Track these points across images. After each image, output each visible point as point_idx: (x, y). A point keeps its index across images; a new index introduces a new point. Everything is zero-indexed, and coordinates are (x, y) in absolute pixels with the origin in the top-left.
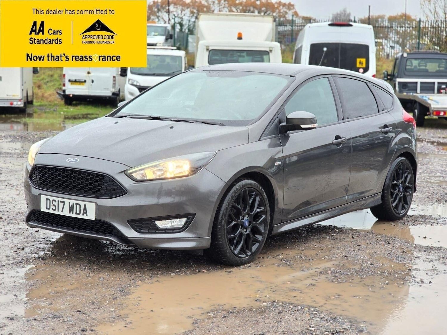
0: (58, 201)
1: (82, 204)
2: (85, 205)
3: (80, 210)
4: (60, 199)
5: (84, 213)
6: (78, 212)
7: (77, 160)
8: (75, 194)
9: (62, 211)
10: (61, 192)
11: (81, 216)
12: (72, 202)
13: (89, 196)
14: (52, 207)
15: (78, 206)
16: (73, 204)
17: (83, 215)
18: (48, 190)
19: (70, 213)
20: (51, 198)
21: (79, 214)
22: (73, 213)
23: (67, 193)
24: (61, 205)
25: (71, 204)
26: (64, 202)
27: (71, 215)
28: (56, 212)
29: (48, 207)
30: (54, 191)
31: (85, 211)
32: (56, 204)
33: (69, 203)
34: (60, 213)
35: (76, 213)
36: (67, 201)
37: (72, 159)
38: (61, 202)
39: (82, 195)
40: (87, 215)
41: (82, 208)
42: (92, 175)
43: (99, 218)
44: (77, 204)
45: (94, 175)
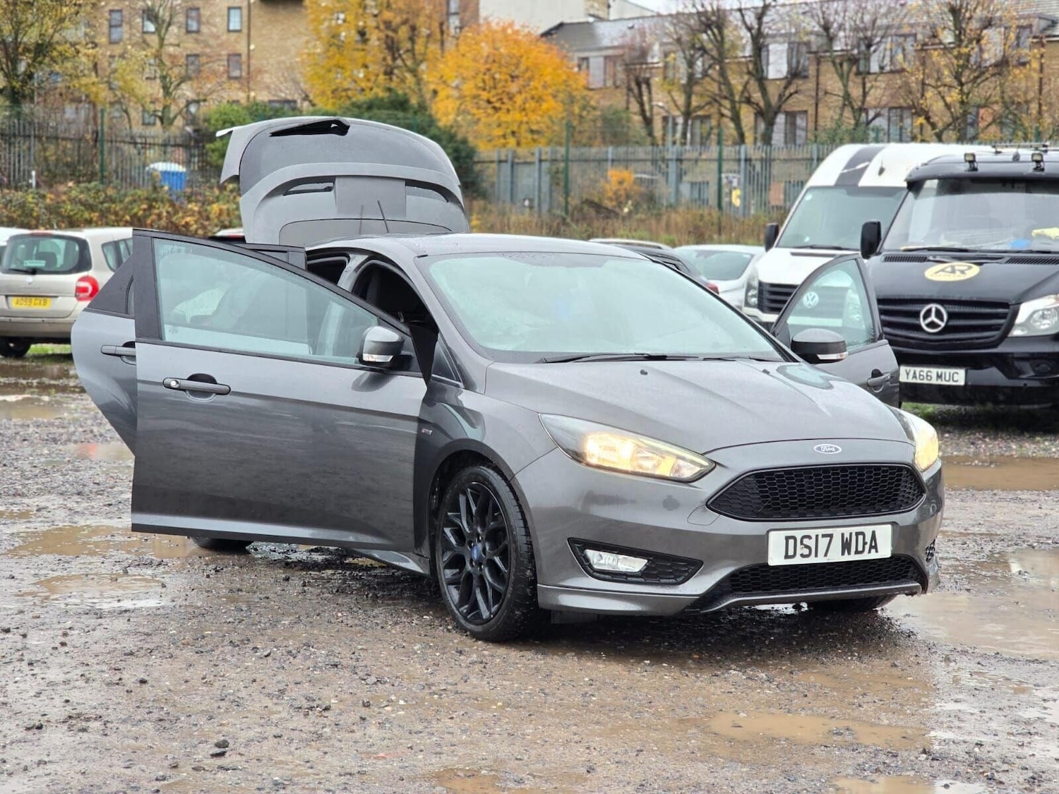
0: (817, 536)
1: (868, 530)
2: (874, 533)
3: (865, 543)
4: (821, 532)
5: (871, 547)
6: (860, 549)
7: (837, 449)
8: (848, 514)
9: (826, 555)
10: (818, 516)
11: (865, 556)
12: (847, 531)
13: (878, 512)
14: (799, 552)
15: (861, 537)
16: (851, 534)
17: (870, 552)
18: (785, 517)
19: (843, 554)
20: (799, 534)
21: (862, 552)
22: (849, 553)
23: (834, 516)
24: (823, 543)
25: (847, 536)
26: (831, 536)
27: (847, 558)
28: (812, 560)
29: (791, 553)
30: (802, 517)
31: (873, 544)
32: (811, 543)
33: (843, 535)
34: (821, 559)
35: (857, 552)
36: (837, 533)
37: (825, 446)
38: (824, 536)
39: (864, 514)
40: (877, 551)
41: (868, 539)
42: (884, 471)
43: (902, 552)
44: (857, 534)
45: (887, 471)
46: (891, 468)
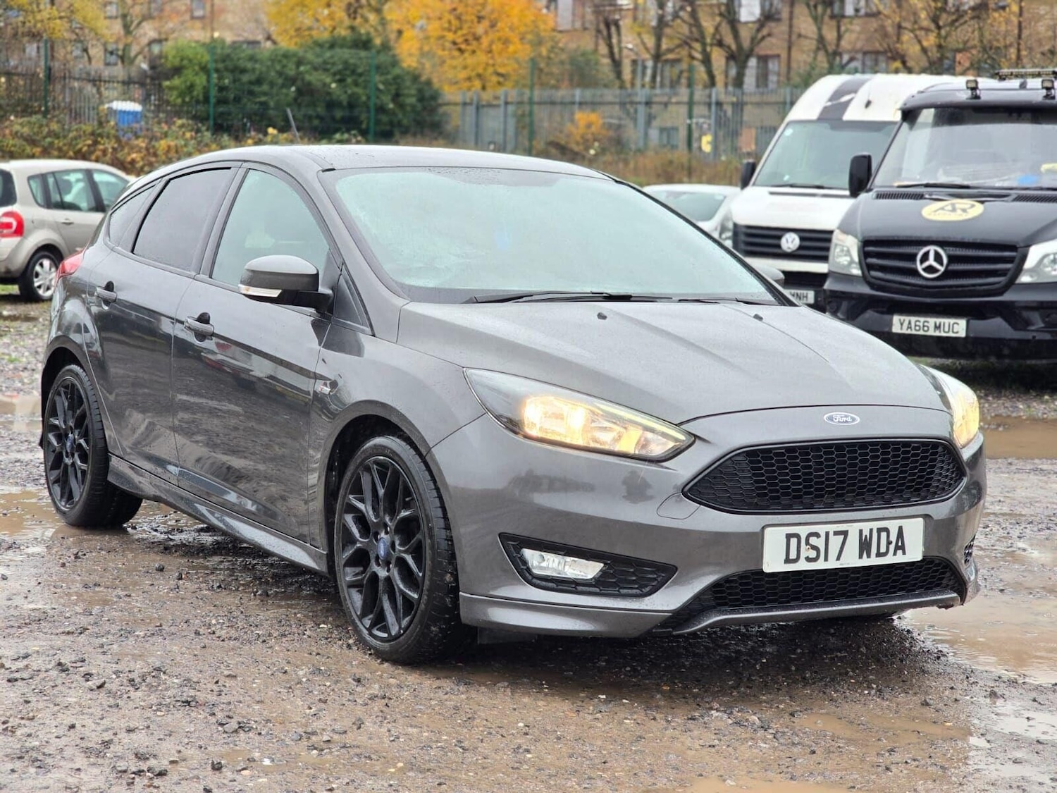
0: (827, 534)
1: (893, 526)
2: (900, 529)
3: (889, 543)
4: (832, 528)
5: (897, 548)
6: (883, 550)
7: (854, 420)
8: (869, 505)
9: (838, 559)
10: (830, 508)
11: (889, 560)
12: (866, 527)
13: (907, 502)
14: (803, 555)
15: (884, 535)
16: (871, 530)
17: (895, 554)
18: (787, 509)
19: (861, 556)
20: (803, 531)
21: (885, 554)
22: (869, 556)
23: (849, 506)
24: (835, 542)
25: (866, 533)
26: (845, 533)
27: (866, 562)
28: (820, 565)
29: (793, 555)
30: (809, 508)
31: (900, 544)
32: (820, 543)
33: (861, 531)
34: (832, 564)
35: (879, 554)
36: (853, 529)
37: (838, 415)
38: (836, 533)
39: (888, 504)
40: (904, 553)
41: (893, 538)
42: (915, 448)
43: (935, 553)
44: (880, 530)
45: (918, 448)
46: (924, 444)
